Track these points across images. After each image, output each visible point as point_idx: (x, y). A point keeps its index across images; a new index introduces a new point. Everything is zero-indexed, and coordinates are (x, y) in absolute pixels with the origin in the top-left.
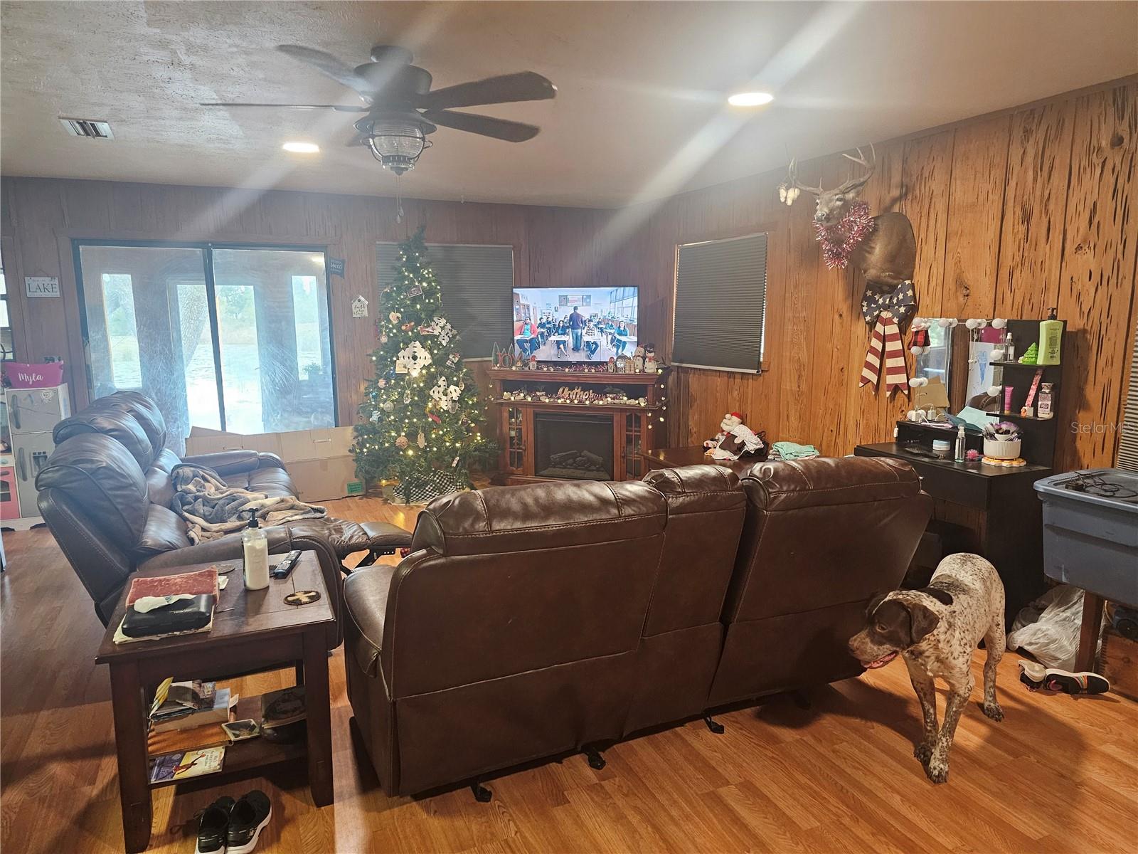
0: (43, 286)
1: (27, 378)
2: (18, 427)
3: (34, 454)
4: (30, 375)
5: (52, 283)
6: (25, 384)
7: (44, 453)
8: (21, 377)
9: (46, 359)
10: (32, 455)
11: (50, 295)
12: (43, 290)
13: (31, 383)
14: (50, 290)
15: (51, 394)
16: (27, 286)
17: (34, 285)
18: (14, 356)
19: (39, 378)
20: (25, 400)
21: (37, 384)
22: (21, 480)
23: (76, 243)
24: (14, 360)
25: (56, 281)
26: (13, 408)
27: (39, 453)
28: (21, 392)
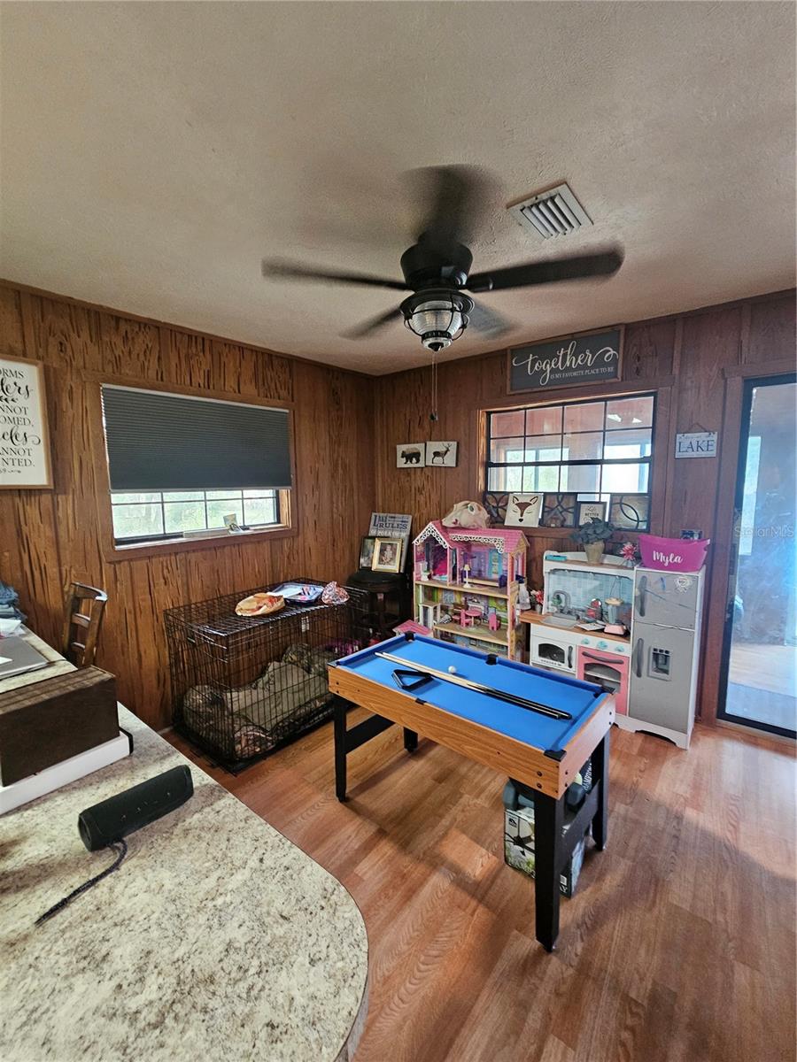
0: (696, 445)
1: (662, 558)
2: (642, 613)
3: (655, 650)
4: (667, 555)
5: (709, 439)
6: (659, 565)
7: (667, 652)
8: (656, 556)
9: (684, 533)
10: (652, 651)
11: (703, 454)
12: (695, 449)
13: (666, 564)
14: (705, 449)
15: (688, 583)
16: (678, 444)
17: (686, 444)
18: (648, 527)
19: (678, 559)
20: (656, 583)
21: (673, 567)
22: (635, 675)
23: (750, 383)
24: (648, 531)
25: (715, 437)
26: (640, 591)
27: (661, 651)
28: (653, 574)
